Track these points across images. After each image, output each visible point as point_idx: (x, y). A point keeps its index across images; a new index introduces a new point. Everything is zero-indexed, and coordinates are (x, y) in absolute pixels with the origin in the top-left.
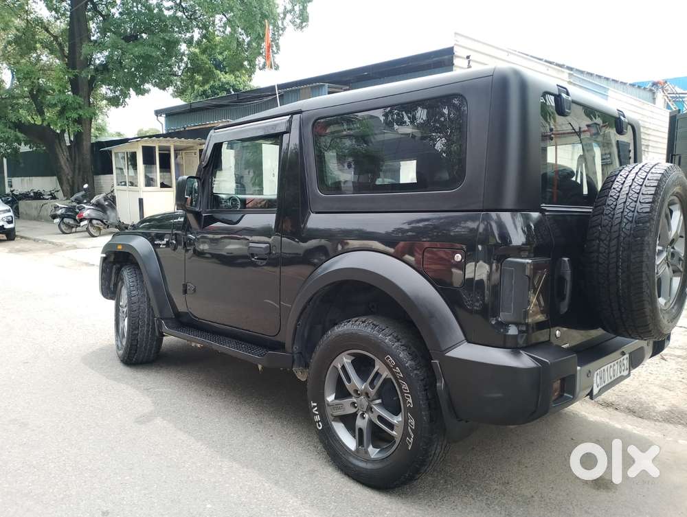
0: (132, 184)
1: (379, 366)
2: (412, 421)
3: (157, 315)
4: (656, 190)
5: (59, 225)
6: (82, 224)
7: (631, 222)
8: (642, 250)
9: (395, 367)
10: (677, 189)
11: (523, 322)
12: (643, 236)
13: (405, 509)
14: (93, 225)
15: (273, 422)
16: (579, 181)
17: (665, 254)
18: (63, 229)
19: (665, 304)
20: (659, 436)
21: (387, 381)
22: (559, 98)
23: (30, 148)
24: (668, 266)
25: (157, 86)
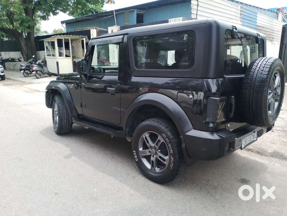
0: (53, 55)
1: (159, 137)
2: (172, 159)
3: (70, 115)
4: (269, 69)
5: (23, 73)
6: (33, 73)
7: (259, 82)
8: (263, 93)
9: (166, 138)
10: (278, 68)
11: (215, 122)
12: (263, 88)
13: (169, 191)
14: (37, 74)
15: (118, 157)
16: (241, 62)
17: (272, 94)
18: (25, 75)
19: (272, 113)
20: (268, 162)
21: (162, 143)
22: (232, 31)
23: (8, 39)
24: (273, 98)
25: (62, 11)
